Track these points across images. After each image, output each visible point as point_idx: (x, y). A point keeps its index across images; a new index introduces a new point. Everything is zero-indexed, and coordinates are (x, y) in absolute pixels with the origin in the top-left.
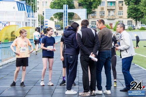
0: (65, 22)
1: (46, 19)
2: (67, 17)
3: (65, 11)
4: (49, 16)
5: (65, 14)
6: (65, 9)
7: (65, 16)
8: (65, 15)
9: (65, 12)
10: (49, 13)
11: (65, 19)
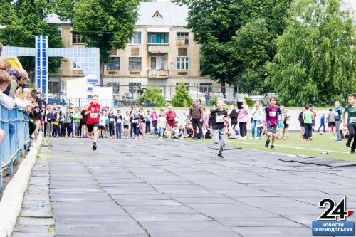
0: (39, 83)
2: (47, 70)
3: (39, 53)
5: (41, 61)
6: (39, 46)
7: (41, 67)
8: (39, 62)
9: (39, 56)
11: (41, 74)
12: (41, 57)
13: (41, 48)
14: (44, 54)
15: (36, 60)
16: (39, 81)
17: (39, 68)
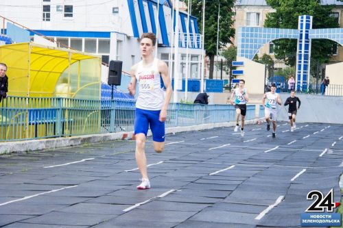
0: (300, 69)
1: (242, 56)
2: (310, 54)
3: (301, 35)
4: (251, 47)
5: (303, 43)
6: (302, 28)
7: (303, 50)
8: (301, 45)
9: (301, 38)
10: (252, 41)
11: (303, 58)
12: (304, 40)
13: (304, 29)
14: (307, 36)
15: (298, 43)
16: (300, 66)
17: (300, 52)
